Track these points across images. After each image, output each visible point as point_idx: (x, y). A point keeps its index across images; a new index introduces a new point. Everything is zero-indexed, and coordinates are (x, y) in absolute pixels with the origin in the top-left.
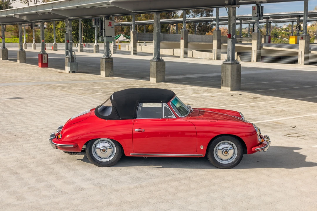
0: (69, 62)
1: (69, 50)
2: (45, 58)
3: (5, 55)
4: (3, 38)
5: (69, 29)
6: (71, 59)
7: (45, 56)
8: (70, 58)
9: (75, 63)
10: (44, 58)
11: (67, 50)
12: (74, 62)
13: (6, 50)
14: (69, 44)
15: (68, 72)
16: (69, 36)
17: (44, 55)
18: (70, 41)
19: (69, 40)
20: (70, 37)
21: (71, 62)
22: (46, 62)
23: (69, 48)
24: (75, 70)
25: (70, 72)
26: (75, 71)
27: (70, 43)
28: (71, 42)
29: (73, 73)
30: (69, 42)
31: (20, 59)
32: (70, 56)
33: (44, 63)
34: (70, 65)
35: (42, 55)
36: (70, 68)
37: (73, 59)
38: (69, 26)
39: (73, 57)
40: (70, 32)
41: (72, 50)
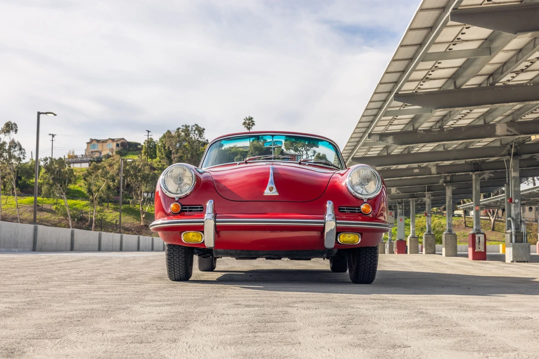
0: (511, 242)
1: (513, 218)
2: (479, 242)
3: (430, 246)
4: (428, 216)
5: (512, 175)
6: (516, 236)
7: (479, 238)
8: (513, 233)
9: (524, 244)
10: (477, 241)
11: (509, 219)
12: (523, 242)
13: (433, 237)
14: (513, 205)
15: (510, 262)
16: (513, 189)
17: (477, 236)
18: (515, 200)
19: (513, 197)
20: (515, 191)
21: (516, 242)
22: (482, 249)
23: (513, 214)
24: (525, 259)
27: (515, 203)
28: (517, 201)
30: (513, 201)
31: (446, 249)
32: (513, 230)
33: (479, 250)
34: (513, 249)
35: (473, 236)
36: (513, 254)
37: (521, 237)
38: (512, 170)
39: (519, 232)
40: (515, 182)
41: (518, 219)
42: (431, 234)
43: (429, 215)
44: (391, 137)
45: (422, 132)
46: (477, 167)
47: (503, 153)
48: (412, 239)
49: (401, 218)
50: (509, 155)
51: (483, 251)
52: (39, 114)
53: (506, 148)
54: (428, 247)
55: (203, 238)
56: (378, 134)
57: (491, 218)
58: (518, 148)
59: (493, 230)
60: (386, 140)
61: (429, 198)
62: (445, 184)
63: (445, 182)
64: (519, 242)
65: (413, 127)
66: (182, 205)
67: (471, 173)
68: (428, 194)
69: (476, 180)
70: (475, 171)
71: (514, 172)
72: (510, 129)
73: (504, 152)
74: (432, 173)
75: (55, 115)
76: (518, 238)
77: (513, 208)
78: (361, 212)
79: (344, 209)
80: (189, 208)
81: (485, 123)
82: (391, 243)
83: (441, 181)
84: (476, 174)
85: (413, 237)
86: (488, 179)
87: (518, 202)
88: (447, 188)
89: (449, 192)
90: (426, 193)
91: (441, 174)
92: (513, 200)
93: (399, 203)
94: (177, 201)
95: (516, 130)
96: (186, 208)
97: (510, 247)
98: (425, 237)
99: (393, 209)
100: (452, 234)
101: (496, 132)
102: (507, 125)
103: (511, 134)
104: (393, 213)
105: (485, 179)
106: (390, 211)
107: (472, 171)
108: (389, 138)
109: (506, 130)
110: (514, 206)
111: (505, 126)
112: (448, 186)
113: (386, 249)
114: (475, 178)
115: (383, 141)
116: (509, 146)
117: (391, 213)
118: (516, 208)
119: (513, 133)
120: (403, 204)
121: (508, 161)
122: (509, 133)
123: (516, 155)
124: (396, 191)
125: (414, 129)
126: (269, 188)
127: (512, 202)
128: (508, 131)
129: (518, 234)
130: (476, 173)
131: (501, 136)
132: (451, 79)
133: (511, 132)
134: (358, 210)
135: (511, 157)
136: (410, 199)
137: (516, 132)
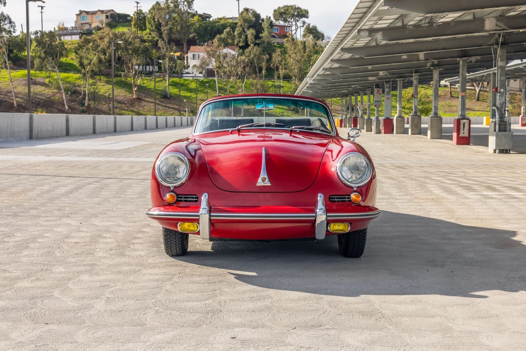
0: (495, 131)
1: (497, 108)
2: (464, 127)
3: (416, 127)
5: (499, 65)
6: (500, 125)
7: (464, 123)
8: (497, 122)
9: (506, 133)
10: (462, 126)
12: (506, 131)
13: (419, 118)
14: (499, 94)
15: (492, 151)
16: (499, 79)
17: (462, 122)
19: (499, 86)
20: (501, 80)
21: (500, 130)
22: (466, 135)
23: (498, 103)
24: (507, 147)
25: (495, 152)
26: (507, 150)
27: (500, 92)
28: (502, 90)
29: (503, 153)
30: (499, 91)
31: (431, 132)
32: (497, 119)
33: (463, 135)
34: (496, 138)
35: (458, 121)
36: (496, 143)
37: (504, 126)
38: (499, 59)
39: (504, 122)
40: (501, 71)
41: (503, 108)
42: (417, 115)
43: (416, 96)
44: (381, 33)
45: (412, 27)
46: (465, 54)
47: (490, 42)
48: (399, 118)
49: (388, 97)
50: (496, 45)
51: (468, 136)
53: (494, 38)
54: (414, 128)
55: (198, 228)
56: (368, 29)
57: (476, 88)
58: (507, 37)
59: (478, 100)
60: (375, 35)
61: (416, 79)
62: (432, 68)
63: (433, 65)
64: (502, 131)
65: (403, 23)
66: (177, 195)
67: (458, 59)
68: (415, 76)
69: (463, 65)
70: (463, 57)
71: (501, 61)
72: (499, 24)
73: (492, 41)
74: (420, 59)
76: (501, 127)
77: (498, 97)
78: (350, 201)
79: (334, 198)
80: (185, 198)
81: (474, 18)
82: (378, 120)
83: (428, 65)
84: (463, 60)
85: (400, 116)
86: (475, 62)
87: (503, 92)
88: (434, 71)
89: (436, 75)
90: (414, 74)
91: (428, 60)
92: (499, 89)
93: (386, 82)
94: (172, 191)
95: (505, 25)
96: (182, 198)
97: (493, 135)
98: (412, 118)
99: (380, 87)
100: (437, 117)
101: (484, 27)
102: (497, 20)
103: (500, 29)
104: (381, 91)
105: (472, 63)
106: (378, 89)
107: (460, 57)
108: (378, 34)
109: (494, 24)
110: (499, 96)
111: (494, 21)
112: (435, 69)
113: (373, 127)
114: (463, 64)
115: (372, 36)
116: (497, 36)
117: (378, 91)
118: (501, 98)
119: (502, 28)
120: (391, 83)
121: (496, 50)
122: (498, 28)
123: (503, 44)
124: (384, 74)
125: (403, 25)
126: (262, 178)
127: (497, 92)
128: (497, 25)
129: (502, 123)
130: (464, 58)
131: (490, 31)
133: (500, 26)
134: (348, 198)
135: (498, 47)
136: (397, 79)
137: (505, 27)
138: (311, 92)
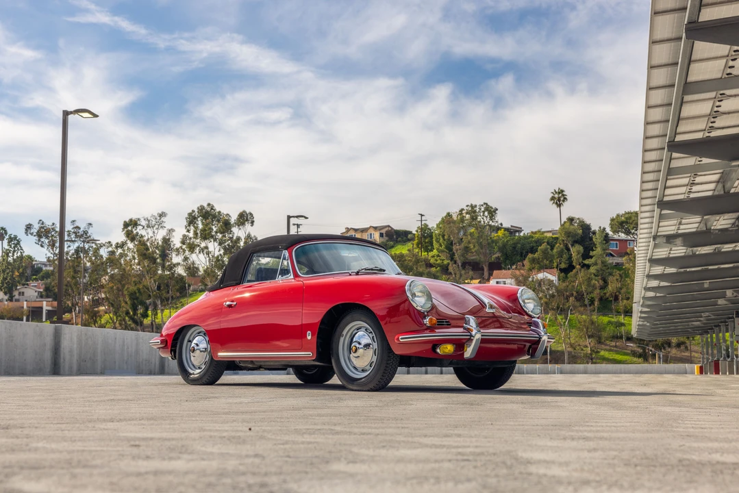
44: (680, 238)
45: (717, 231)
52: (289, 217)
56: (664, 236)
60: (673, 242)
65: (707, 227)
75: (307, 218)
108: (678, 240)
115: (670, 243)
124: (733, 294)
132: (720, 183)
138: (648, 324)
